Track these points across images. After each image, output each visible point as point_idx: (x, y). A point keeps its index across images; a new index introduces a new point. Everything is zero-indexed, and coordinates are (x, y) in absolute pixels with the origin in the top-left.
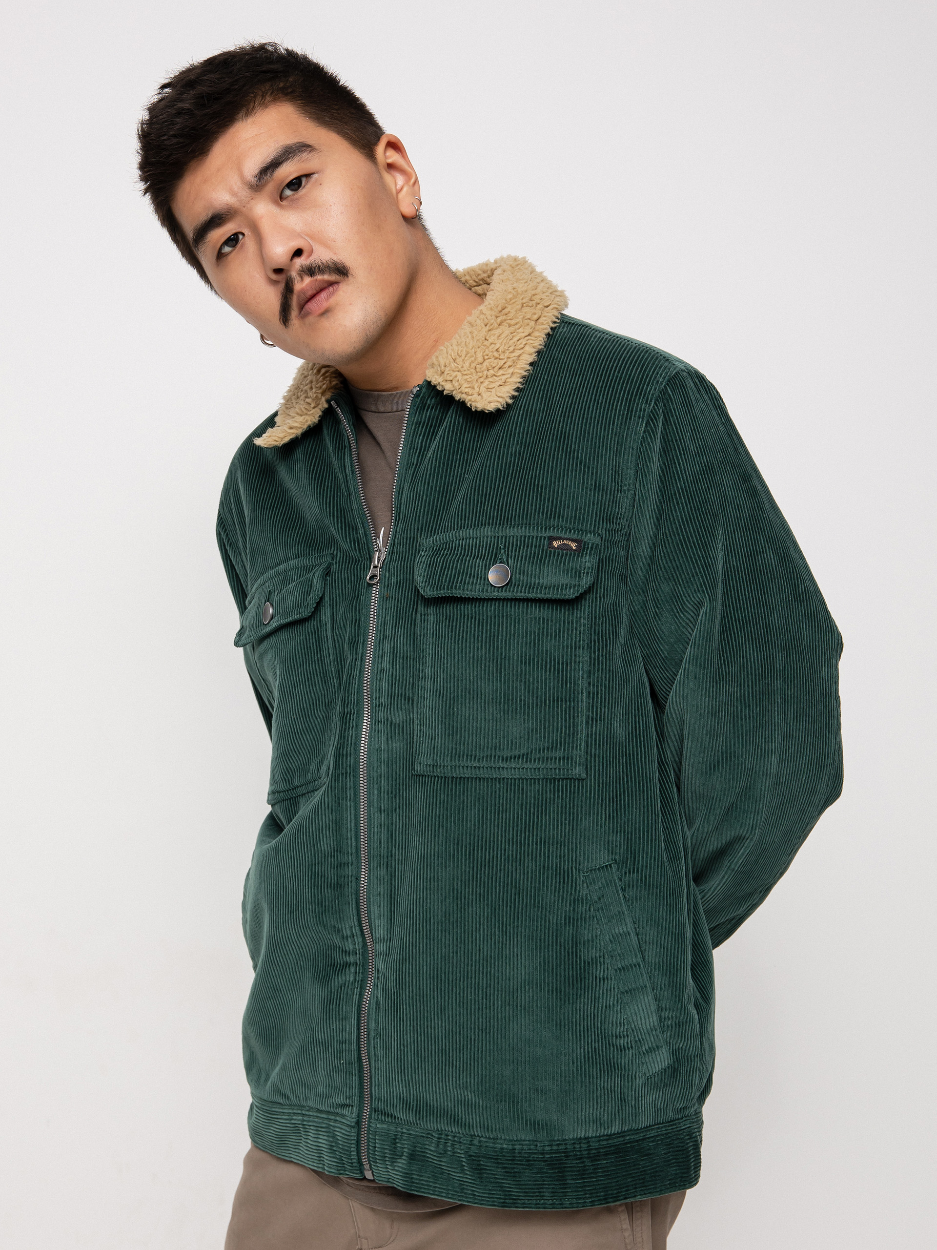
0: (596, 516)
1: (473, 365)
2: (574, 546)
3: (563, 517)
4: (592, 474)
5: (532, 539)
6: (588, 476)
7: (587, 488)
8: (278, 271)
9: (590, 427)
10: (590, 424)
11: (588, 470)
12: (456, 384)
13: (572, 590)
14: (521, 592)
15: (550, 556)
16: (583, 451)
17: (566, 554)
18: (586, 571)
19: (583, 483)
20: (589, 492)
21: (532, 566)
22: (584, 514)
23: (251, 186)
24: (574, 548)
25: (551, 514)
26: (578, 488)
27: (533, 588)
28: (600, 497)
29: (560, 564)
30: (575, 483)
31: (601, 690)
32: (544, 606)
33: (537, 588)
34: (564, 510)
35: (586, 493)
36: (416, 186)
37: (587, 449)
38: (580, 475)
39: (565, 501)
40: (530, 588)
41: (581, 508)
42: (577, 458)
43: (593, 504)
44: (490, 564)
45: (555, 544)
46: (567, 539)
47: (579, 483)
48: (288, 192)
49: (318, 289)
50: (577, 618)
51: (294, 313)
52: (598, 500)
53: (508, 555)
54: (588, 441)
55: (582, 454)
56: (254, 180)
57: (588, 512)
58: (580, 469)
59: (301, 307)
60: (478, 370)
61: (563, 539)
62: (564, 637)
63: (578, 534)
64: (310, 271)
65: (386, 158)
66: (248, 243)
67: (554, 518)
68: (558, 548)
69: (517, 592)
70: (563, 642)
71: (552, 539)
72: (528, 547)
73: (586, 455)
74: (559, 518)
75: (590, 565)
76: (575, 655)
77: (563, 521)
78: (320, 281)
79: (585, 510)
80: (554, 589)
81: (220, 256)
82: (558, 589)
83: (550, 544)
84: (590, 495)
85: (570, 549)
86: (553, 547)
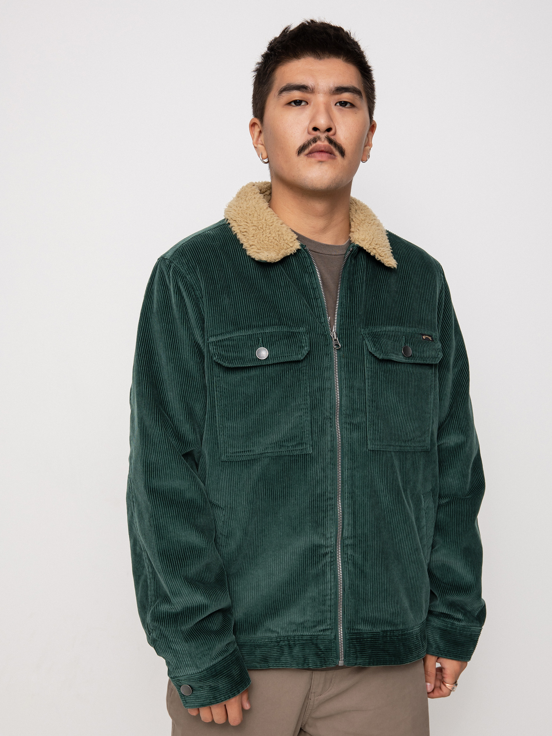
8: (315, 129)
59: (310, 152)
64: (330, 141)
66: (307, 109)
68: (425, 339)
81: (289, 104)
85: (430, 340)
86: (423, 339)
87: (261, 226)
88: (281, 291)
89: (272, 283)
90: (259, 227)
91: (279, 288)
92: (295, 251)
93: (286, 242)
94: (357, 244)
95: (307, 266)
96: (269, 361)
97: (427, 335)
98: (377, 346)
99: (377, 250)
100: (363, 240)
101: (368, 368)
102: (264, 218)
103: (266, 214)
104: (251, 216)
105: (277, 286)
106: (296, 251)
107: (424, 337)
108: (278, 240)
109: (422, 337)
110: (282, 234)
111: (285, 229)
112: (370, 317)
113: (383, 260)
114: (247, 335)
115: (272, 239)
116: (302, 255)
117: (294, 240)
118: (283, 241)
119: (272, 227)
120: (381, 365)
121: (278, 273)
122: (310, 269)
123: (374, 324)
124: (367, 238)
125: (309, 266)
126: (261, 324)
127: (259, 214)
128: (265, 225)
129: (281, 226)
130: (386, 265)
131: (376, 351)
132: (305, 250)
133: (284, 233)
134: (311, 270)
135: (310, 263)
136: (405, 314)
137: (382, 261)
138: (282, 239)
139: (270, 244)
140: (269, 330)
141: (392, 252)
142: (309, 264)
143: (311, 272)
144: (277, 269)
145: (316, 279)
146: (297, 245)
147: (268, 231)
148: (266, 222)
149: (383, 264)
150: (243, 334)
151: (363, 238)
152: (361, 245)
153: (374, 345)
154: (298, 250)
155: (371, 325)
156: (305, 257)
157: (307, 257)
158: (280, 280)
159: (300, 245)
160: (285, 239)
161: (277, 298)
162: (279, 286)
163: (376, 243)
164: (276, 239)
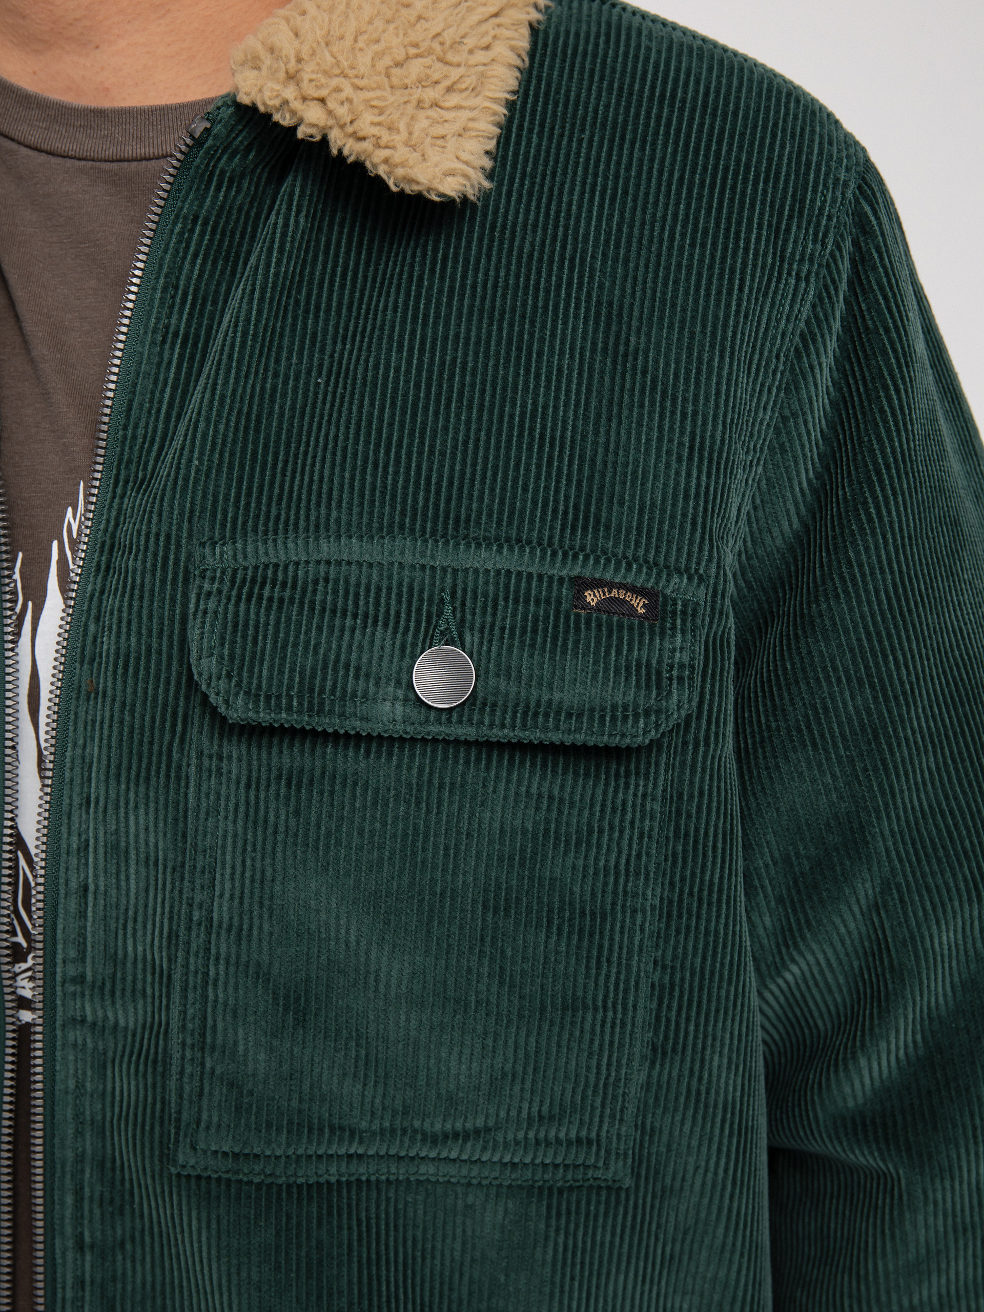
0: (694, 529)
1: (381, 65)
2: (639, 604)
3: (608, 528)
4: (684, 415)
5: (529, 582)
6: (672, 423)
7: (669, 453)
9: (675, 290)
10: (676, 282)
11: (674, 405)
12: (342, 111)
13: (641, 724)
14: (503, 726)
15: (578, 629)
16: (658, 353)
17: (620, 626)
18: (675, 673)
19: (660, 440)
20: (674, 465)
21: (531, 656)
22: (661, 522)
24: (641, 611)
25: (576, 518)
26: (647, 453)
27: (536, 714)
28: (704, 478)
29: (608, 652)
30: (638, 440)
31: (682, 980)
32: (555, 765)
33: (547, 715)
34: (610, 508)
35: (668, 466)
37: (669, 349)
38: (651, 419)
39: (613, 485)
40: (525, 714)
41: (653, 504)
42: (644, 373)
43: (686, 497)
44: (414, 645)
45: (592, 598)
46: (620, 586)
47: (648, 440)
50: (635, 795)
52: (698, 485)
53: (463, 620)
54: (671, 326)
55: (656, 361)
57: (673, 517)
58: (652, 403)
60: (395, 81)
61: (611, 586)
62: (599, 846)
63: (649, 575)
67: (585, 528)
68: (598, 608)
69: (491, 725)
70: (597, 859)
71: (581, 584)
72: (516, 601)
73: (667, 364)
74: (596, 530)
75: (686, 659)
76: (625, 893)
77: (607, 537)
79: (663, 511)
80: (591, 718)
82: (602, 718)
83: (580, 597)
84: (677, 473)
85: (633, 614)
86: (587, 608)
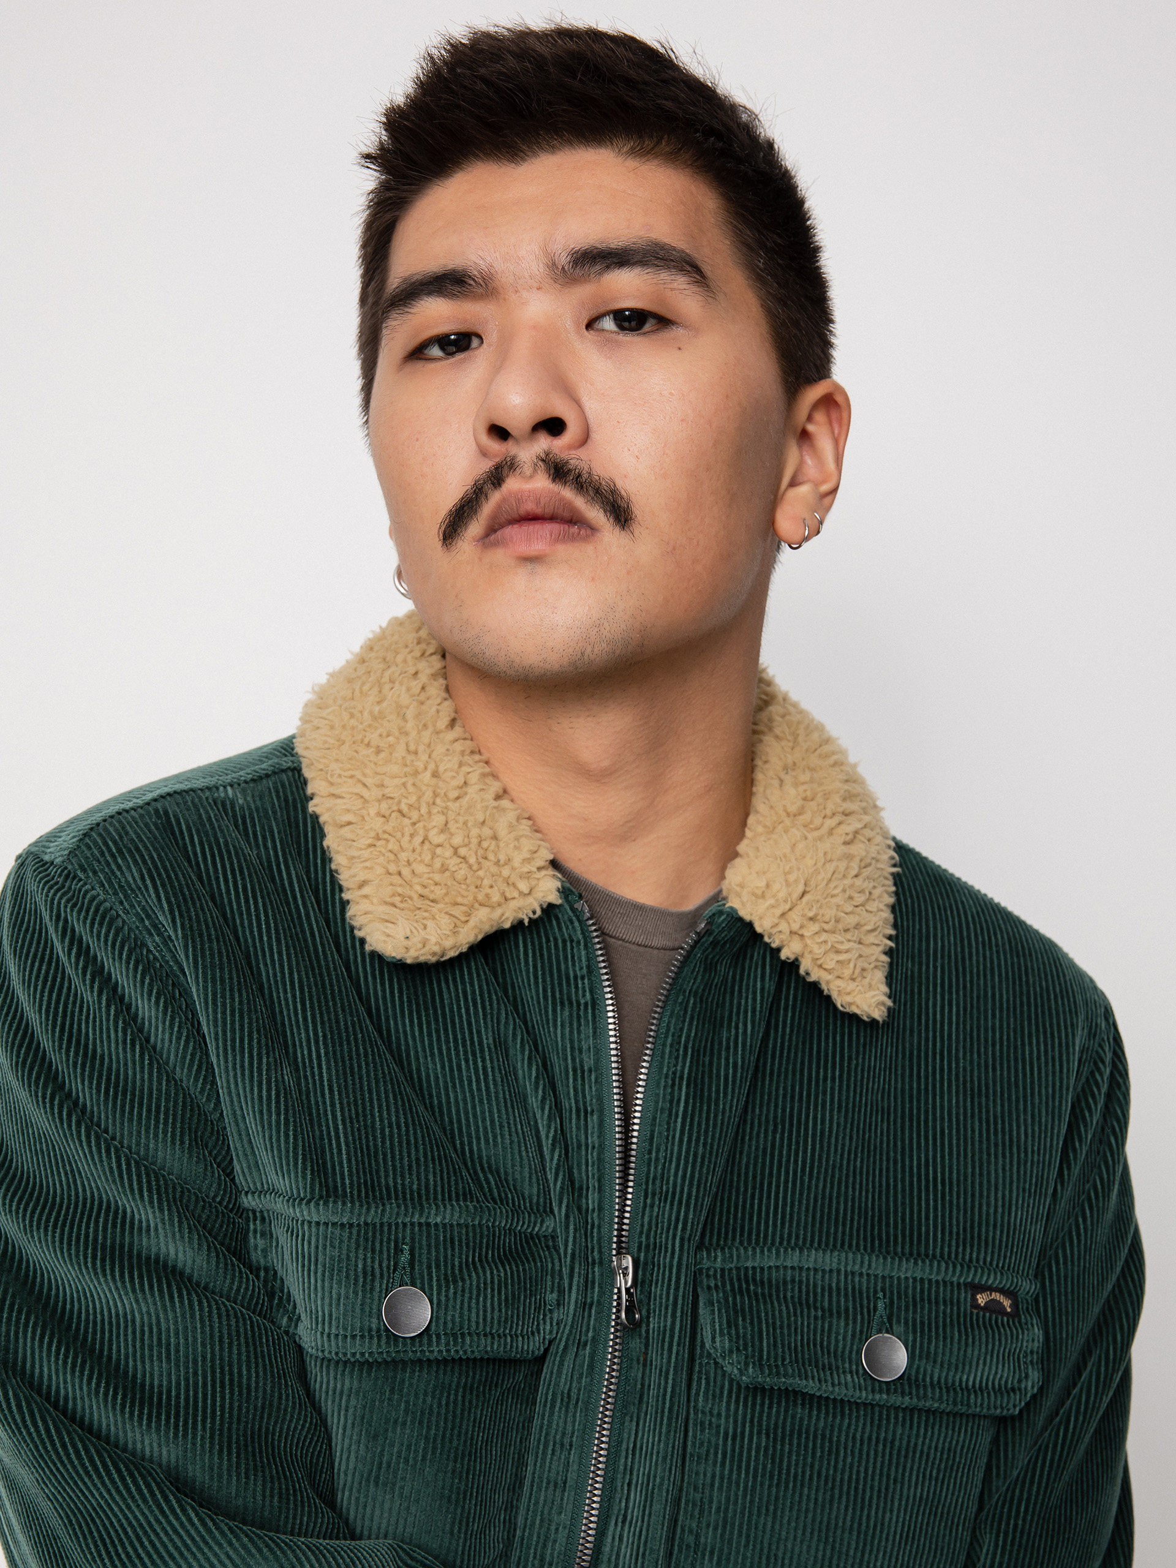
2: (1007, 1303)
3: (988, 1246)
4: (1033, 1164)
5: (937, 1288)
6: (1026, 1168)
8: (499, 432)
14: (926, 1397)
20: (1029, 1199)
21: (944, 1344)
23: (554, 264)
24: (1009, 1309)
25: (967, 1238)
27: (949, 1390)
33: (957, 1392)
34: (990, 1231)
35: (1025, 1201)
36: (827, 500)
39: (990, 1214)
40: (942, 1389)
44: (862, 1331)
48: (608, 324)
49: (548, 511)
51: (475, 528)
53: (892, 1315)
56: (563, 260)
59: (492, 528)
61: (991, 1290)
64: (559, 471)
65: (810, 419)
66: (478, 361)
67: (974, 1246)
68: (985, 1308)
69: (919, 1395)
71: (973, 1289)
72: (930, 1302)
74: (982, 1246)
78: (562, 499)
81: (417, 354)
85: (1004, 1313)
86: (977, 1306)
87: (413, 799)
88: (480, 1064)
89: (446, 1030)
90: (404, 801)
91: (474, 1054)
92: (534, 913)
93: (506, 872)
94: (731, 908)
95: (576, 977)
96: (430, 1344)
97: (997, 1290)
98: (745, 1328)
99: (809, 942)
100: (759, 892)
101: (703, 1412)
102: (432, 766)
103: (440, 749)
104: (382, 755)
105: (464, 1046)
106: (539, 913)
107: (982, 1299)
108: (472, 860)
109: (974, 1299)
110: (495, 838)
111: (511, 816)
112: (745, 1202)
113: (828, 982)
114: (359, 1225)
115: (448, 853)
116: (560, 929)
117: (539, 869)
118: (494, 869)
119: (457, 804)
120: (762, 1405)
121: (473, 992)
122: (584, 991)
123: (758, 1235)
124: (776, 887)
125: (583, 978)
126: (415, 1187)
127: (412, 748)
128: (429, 795)
129: (496, 804)
130: (839, 1001)
131: (731, 1351)
132: (573, 910)
133: (502, 833)
134: (584, 996)
135: (588, 967)
136: (903, 1204)
137: (824, 987)
138: (491, 857)
139: (437, 877)
140: (444, 1218)
141: (889, 952)
142: (581, 968)
143: (586, 1004)
144: (470, 974)
145: (599, 1031)
146: (548, 889)
147: (438, 820)
148: (434, 781)
149: (829, 998)
150: (345, 1220)
151: (757, 888)
152: (745, 914)
153: (729, 1322)
154: (549, 910)
155: (742, 1235)
156: (572, 941)
157: (579, 942)
158: (478, 1022)
159: (558, 890)
160: (502, 858)
161: (463, 1092)
162: (472, 1043)
163: (811, 914)
164: (464, 858)
